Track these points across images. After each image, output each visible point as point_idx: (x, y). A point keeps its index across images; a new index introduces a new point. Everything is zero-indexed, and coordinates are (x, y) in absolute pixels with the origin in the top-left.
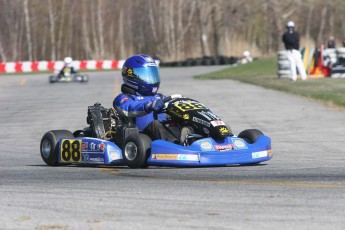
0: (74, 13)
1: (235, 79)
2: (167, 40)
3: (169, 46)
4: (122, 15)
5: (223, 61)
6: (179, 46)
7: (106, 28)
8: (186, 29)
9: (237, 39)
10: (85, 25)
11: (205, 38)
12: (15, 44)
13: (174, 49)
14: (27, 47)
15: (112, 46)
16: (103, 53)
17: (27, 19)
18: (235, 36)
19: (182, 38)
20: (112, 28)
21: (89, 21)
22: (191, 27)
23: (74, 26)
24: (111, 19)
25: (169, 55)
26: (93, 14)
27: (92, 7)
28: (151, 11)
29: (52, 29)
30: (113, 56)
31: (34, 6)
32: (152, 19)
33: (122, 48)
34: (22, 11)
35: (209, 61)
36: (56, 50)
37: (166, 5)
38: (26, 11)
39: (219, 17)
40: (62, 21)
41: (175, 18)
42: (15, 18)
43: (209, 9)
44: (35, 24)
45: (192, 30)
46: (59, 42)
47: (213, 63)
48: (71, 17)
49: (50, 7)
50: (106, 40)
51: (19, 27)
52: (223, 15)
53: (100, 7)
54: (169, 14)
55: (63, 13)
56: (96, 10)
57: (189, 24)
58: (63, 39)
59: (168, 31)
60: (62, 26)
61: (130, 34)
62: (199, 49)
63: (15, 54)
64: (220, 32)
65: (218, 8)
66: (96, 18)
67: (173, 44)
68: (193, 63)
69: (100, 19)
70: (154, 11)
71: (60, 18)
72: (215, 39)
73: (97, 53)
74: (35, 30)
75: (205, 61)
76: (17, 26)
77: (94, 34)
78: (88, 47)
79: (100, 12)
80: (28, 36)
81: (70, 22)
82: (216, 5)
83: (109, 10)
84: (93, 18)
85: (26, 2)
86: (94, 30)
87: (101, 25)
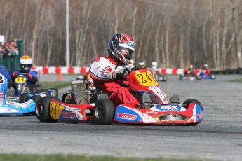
2: (215, 57)
3: (215, 61)
4: (183, 38)
6: (222, 61)
7: (171, 46)
8: (228, 50)
11: (240, 55)
13: (218, 63)
15: (174, 60)
16: (168, 64)
19: (225, 56)
20: (175, 46)
21: (159, 41)
22: (231, 48)
23: (150, 45)
24: (175, 42)
25: (215, 67)
26: (163, 36)
28: (204, 36)
30: (175, 67)
31: (122, 30)
32: (204, 41)
33: (182, 61)
34: (113, 32)
37: (215, 32)
38: (116, 32)
40: (142, 41)
41: (221, 41)
45: (233, 50)
46: (139, 56)
49: (133, 31)
50: (171, 55)
53: (167, 32)
54: (216, 38)
55: (142, 35)
56: (165, 34)
57: (230, 46)
58: (141, 54)
60: (141, 44)
61: (188, 53)
62: (236, 63)
66: (165, 39)
67: (218, 60)
68: (230, 72)
69: (167, 40)
70: (206, 36)
71: (140, 39)
73: (164, 64)
75: (239, 71)
77: (163, 51)
78: (158, 60)
79: (167, 36)
81: (148, 42)
83: (174, 35)
84: (162, 39)
85: (116, 27)
86: (163, 48)
87: (168, 44)
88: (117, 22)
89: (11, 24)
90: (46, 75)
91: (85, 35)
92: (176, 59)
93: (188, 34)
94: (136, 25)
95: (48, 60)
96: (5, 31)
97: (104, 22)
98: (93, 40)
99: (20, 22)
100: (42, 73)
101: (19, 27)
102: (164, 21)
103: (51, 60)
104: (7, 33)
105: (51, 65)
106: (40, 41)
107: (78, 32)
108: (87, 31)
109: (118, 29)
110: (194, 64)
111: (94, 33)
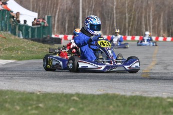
0: (138, 14)
4: (162, 16)
7: (154, 21)
10: (143, 20)
12: (108, 28)
14: (114, 29)
15: (156, 30)
17: (115, 16)
20: (157, 21)
21: (146, 18)
23: (138, 20)
24: (157, 17)
26: (148, 14)
27: (148, 10)
29: (127, 21)
30: (157, 35)
31: (119, 9)
33: (162, 31)
34: (113, 11)
36: (129, 32)
38: (115, 12)
40: (133, 17)
42: (109, 15)
44: (118, 19)
46: (130, 28)
48: (137, 15)
49: (127, 10)
50: (154, 28)
51: (111, 19)
53: (151, 11)
55: (133, 13)
56: (149, 12)
58: (132, 26)
60: (132, 20)
61: (166, 26)
66: (149, 16)
69: (151, 17)
71: (131, 15)
76: (109, 18)
77: (148, 24)
79: (151, 14)
80: (115, 24)
81: (136, 18)
83: (156, 13)
84: (148, 16)
85: (115, 7)
86: (148, 22)
87: (151, 20)
88: (115, 4)
89: (40, 5)
90: (66, 41)
91: (92, 13)
92: (158, 29)
93: (167, 12)
94: (128, 5)
95: (66, 31)
96: (36, 10)
97: (105, 3)
99: (46, 3)
100: (63, 39)
101: (46, 7)
102: (149, 3)
103: (68, 31)
104: (38, 11)
105: (68, 34)
106: (60, 16)
107: (87, 11)
108: (94, 10)
109: (116, 9)
110: (171, 34)
111: (99, 11)
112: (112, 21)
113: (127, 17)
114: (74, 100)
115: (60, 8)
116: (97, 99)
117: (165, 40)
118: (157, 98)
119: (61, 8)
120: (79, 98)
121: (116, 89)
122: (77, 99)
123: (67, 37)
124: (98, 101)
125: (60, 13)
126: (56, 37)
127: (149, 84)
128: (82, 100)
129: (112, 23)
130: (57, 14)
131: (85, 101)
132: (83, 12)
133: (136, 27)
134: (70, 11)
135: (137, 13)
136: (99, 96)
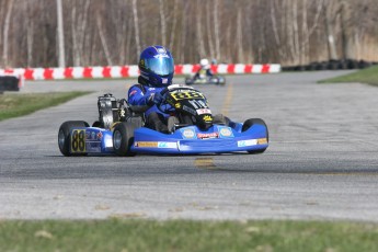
0: (187, 14)
1: (362, 82)
2: (291, 42)
3: (292, 50)
4: (240, 16)
5: (351, 65)
6: (303, 49)
7: (223, 28)
8: (311, 31)
9: (369, 42)
10: (199, 26)
11: (331, 39)
12: (123, 48)
13: (298, 52)
14: (136, 51)
15: (229, 50)
16: (219, 57)
17: (136, 19)
18: (366, 38)
19: (307, 40)
20: (229, 28)
21: (204, 21)
22: (317, 28)
23: (188, 28)
24: (228, 20)
25: (292, 60)
26: (208, 14)
27: (208, 7)
28: (273, 11)
29: (163, 31)
30: (230, 61)
31: (144, 5)
32: (274, 19)
33: (241, 50)
34: (131, 11)
35: (335, 65)
37: (289, 4)
38: (135, 11)
39: (347, 16)
40: (175, 21)
41: (299, 18)
42: (122, 19)
43: (337, 7)
44: (144, 26)
45: (319, 31)
46: (171, 44)
47: (340, 67)
48: (185, 18)
49: (161, 7)
50: (223, 44)
51: (127, 28)
52: (352, 14)
53: (216, 6)
54: (292, 14)
55: (176, 12)
56: (212, 10)
57: (315, 25)
58: (175, 42)
59: (291, 33)
60: (174, 27)
61: (250, 36)
62: (325, 53)
63: (122, 58)
64: (348, 32)
65: (347, 6)
66: (212, 19)
67: (297, 47)
68: (318, 67)
69: (216, 20)
70: (276, 11)
71: (172, 18)
72: (343, 40)
73: (213, 57)
74: (144, 32)
75: (331, 65)
76: (124, 27)
77: (210, 36)
78: (202, 51)
79: (215, 12)
80: (137, 39)
81: (184, 23)
82: (344, 3)
83: (226, 10)
84: (208, 19)
85: (135, 1)
86: (209, 32)
87: (217, 26)
90: (29, 82)
91: (85, 15)
92: (232, 47)
93: (249, 8)
95: (30, 57)
98: (99, 23)
100: (23, 78)
103: (34, 57)
105: (35, 66)
106: (16, 26)
107: (74, 11)
108: (89, 9)
109: (139, 4)
110: (260, 55)
111: (101, 12)
112: (130, 33)
113: (163, 23)
114: (41, 237)
115: (13, 9)
116: (93, 232)
117: (248, 70)
118: (226, 225)
119: (16, 6)
120: (53, 233)
121: (137, 201)
122: (49, 236)
123: (32, 72)
124: (94, 237)
125: (14, 18)
126: (7, 74)
127: (210, 185)
128: (60, 237)
129: (129, 37)
130: (7, 21)
131: (65, 239)
132: (66, 15)
133: (183, 44)
134: (36, 13)
135: (184, 12)
136: (97, 223)
